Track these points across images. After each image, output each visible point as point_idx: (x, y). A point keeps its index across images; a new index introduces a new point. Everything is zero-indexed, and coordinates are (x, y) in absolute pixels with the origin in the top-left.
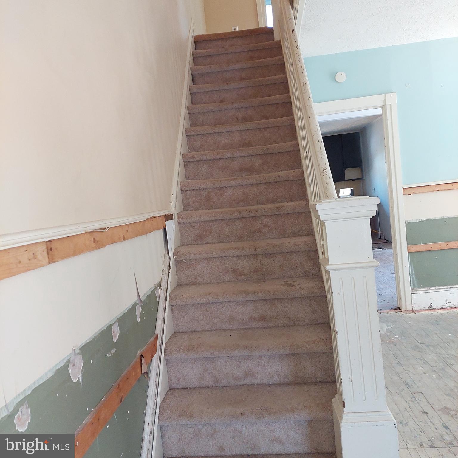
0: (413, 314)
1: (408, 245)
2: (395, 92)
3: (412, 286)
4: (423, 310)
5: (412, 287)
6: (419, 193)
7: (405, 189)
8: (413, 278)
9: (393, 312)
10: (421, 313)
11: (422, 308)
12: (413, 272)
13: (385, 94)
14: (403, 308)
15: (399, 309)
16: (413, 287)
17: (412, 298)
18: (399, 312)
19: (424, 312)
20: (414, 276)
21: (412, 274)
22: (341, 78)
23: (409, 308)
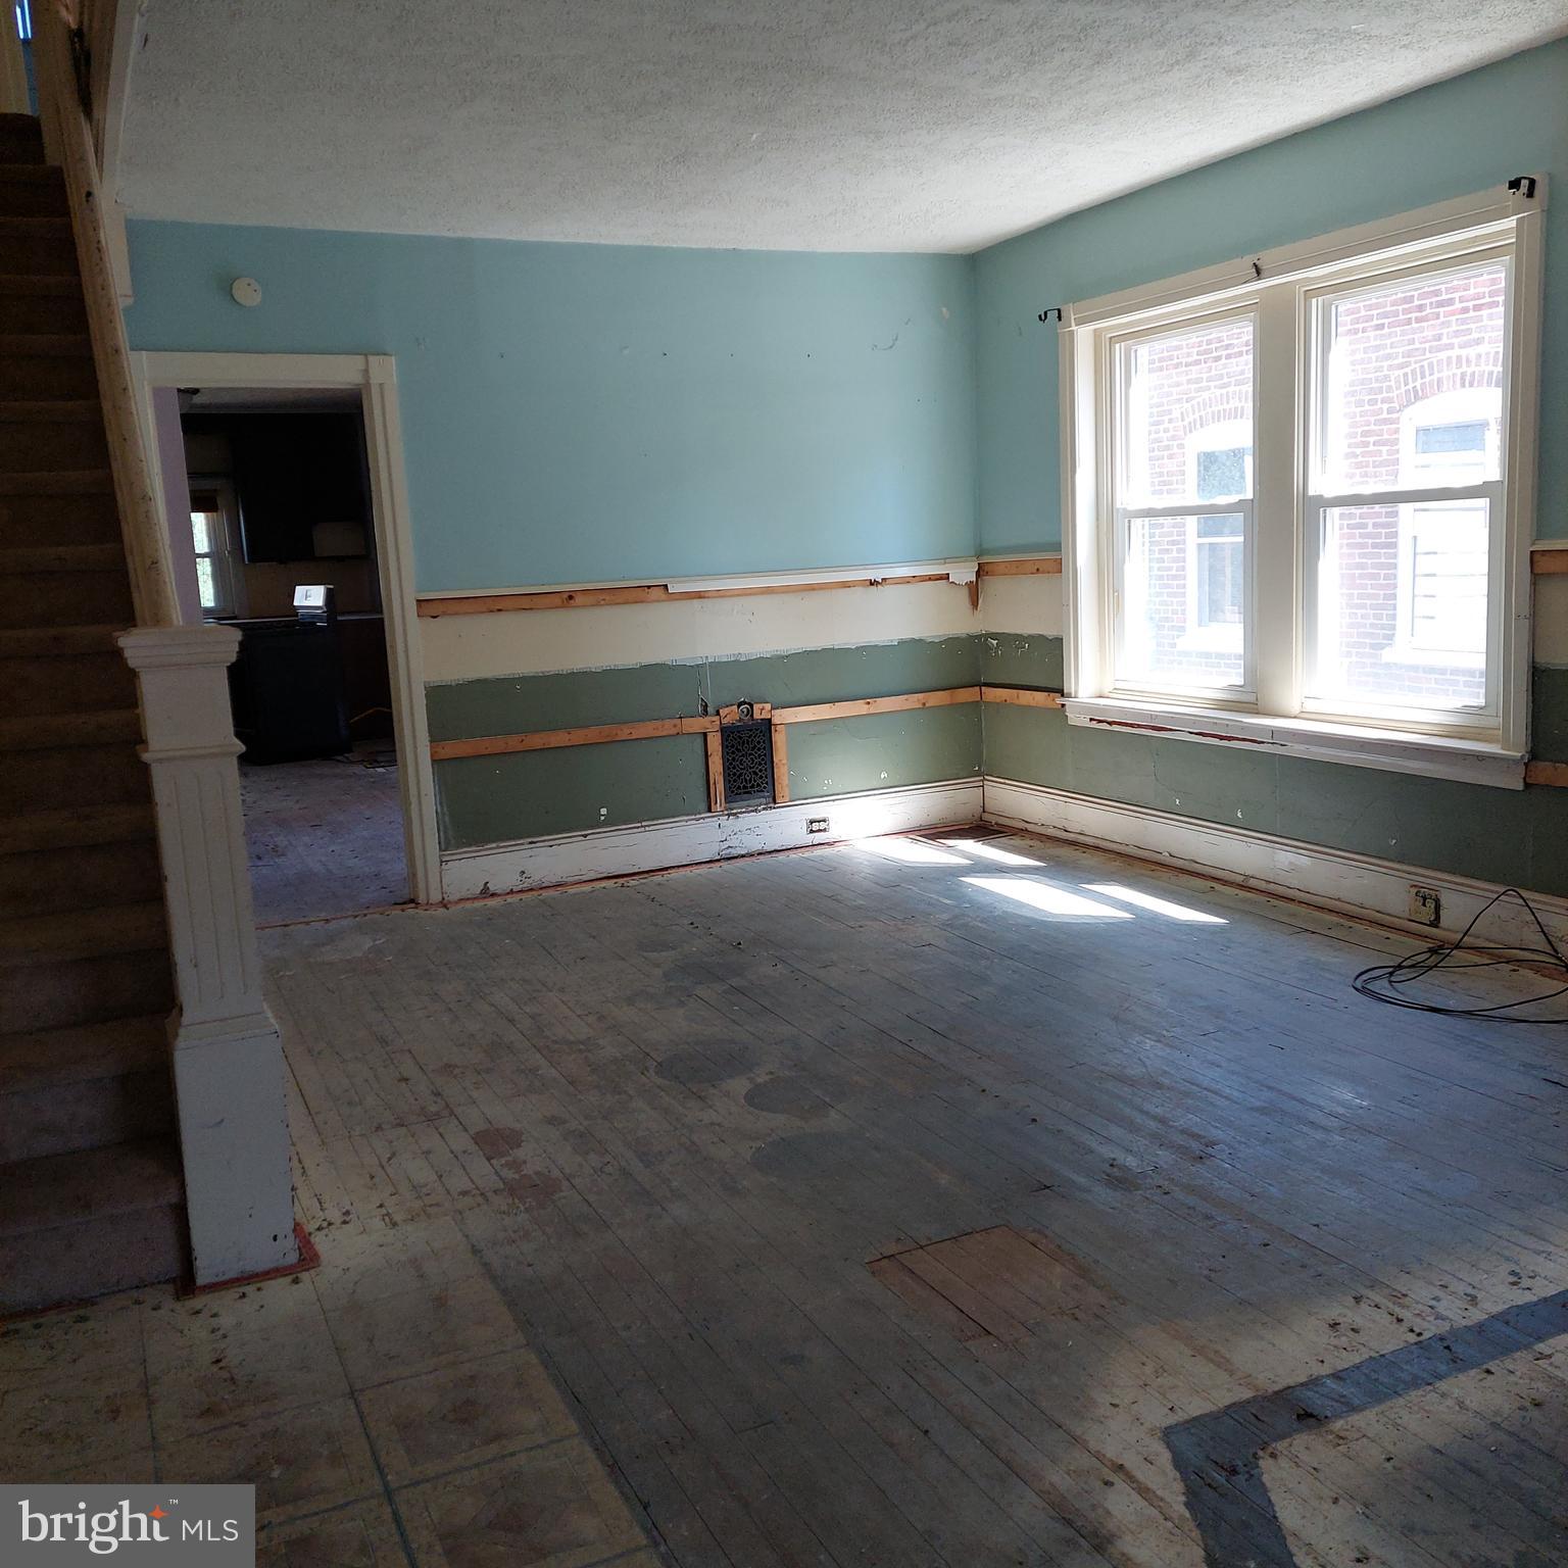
0: (443, 910)
1: (431, 742)
2: (391, 355)
3: (442, 843)
4: (468, 899)
5: (443, 847)
6: (457, 614)
7: (423, 604)
8: (445, 822)
9: (396, 912)
10: (460, 906)
11: (464, 894)
12: (445, 809)
13: (366, 355)
14: (422, 899)
15: (412, 901)
16: (445, 845)
17: (441, 873)
18: (411, 911)
19: (468, 905)
20: (447, 819)
21: (444, 814)
22: (248, 294)
23: (435, 897)
